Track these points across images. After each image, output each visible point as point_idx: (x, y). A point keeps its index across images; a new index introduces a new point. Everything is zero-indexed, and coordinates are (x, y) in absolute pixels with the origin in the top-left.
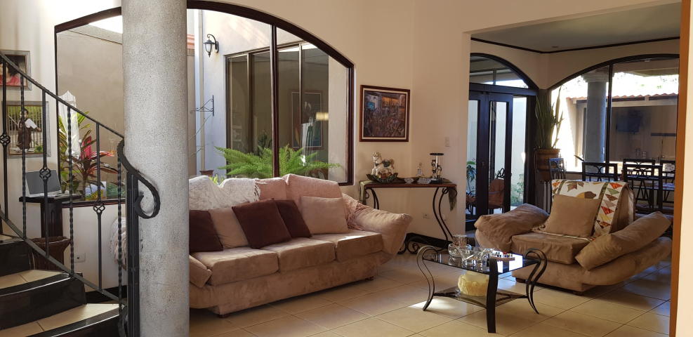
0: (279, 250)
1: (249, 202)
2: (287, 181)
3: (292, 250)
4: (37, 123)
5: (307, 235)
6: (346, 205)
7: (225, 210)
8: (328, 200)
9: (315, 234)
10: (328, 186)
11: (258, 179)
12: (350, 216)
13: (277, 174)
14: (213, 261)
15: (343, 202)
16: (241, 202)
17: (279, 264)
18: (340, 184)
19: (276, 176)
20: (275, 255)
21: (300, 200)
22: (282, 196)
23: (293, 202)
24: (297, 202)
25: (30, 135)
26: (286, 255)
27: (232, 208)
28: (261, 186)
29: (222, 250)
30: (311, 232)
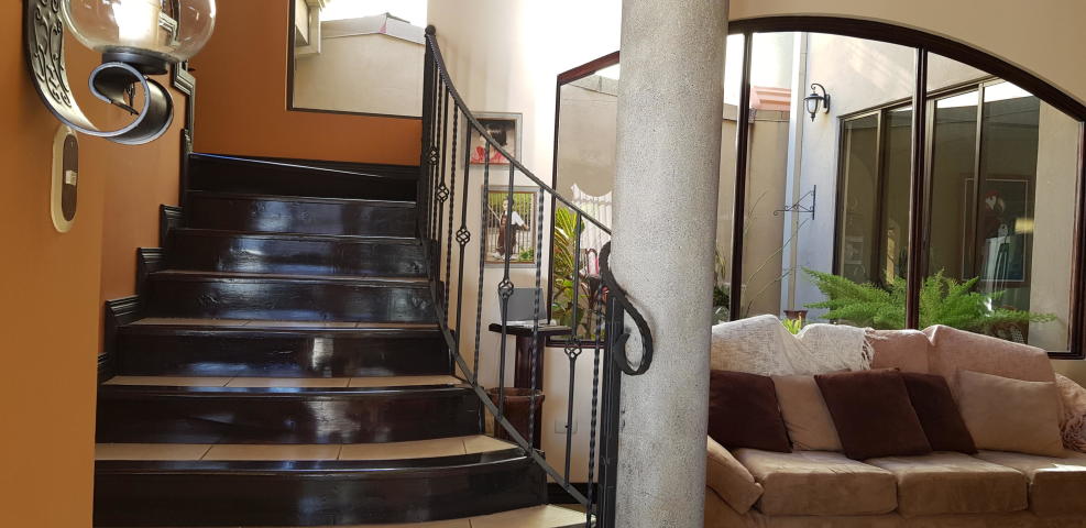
0: (902, 469)
1: (849, 370)
2: (931, 339)
3: (929, 475)
4: (526, 218)
5: (969, 449)
6: (1063, 399)
7: (801, 379)
8: (1020, 383)
9: (987, 450)
10: (1024, 356)
11: (871, 329)
12: (1072, 422)
13: (914, 324)
14: (768, 468)
15: (1055, 392)
16: (835, 369)
17: (898, 496)
18: (1052, 355)
19: (911, 327)
20: (892, 479)
21: (957, 377)
22: (918, 366)
23: (942, 381)
24: (950, 380)
25: (514, 234)
26: (915, 482)
27: (816, 377)
28: (876, 343)
29: (789, 452)
30: (977, 445)
